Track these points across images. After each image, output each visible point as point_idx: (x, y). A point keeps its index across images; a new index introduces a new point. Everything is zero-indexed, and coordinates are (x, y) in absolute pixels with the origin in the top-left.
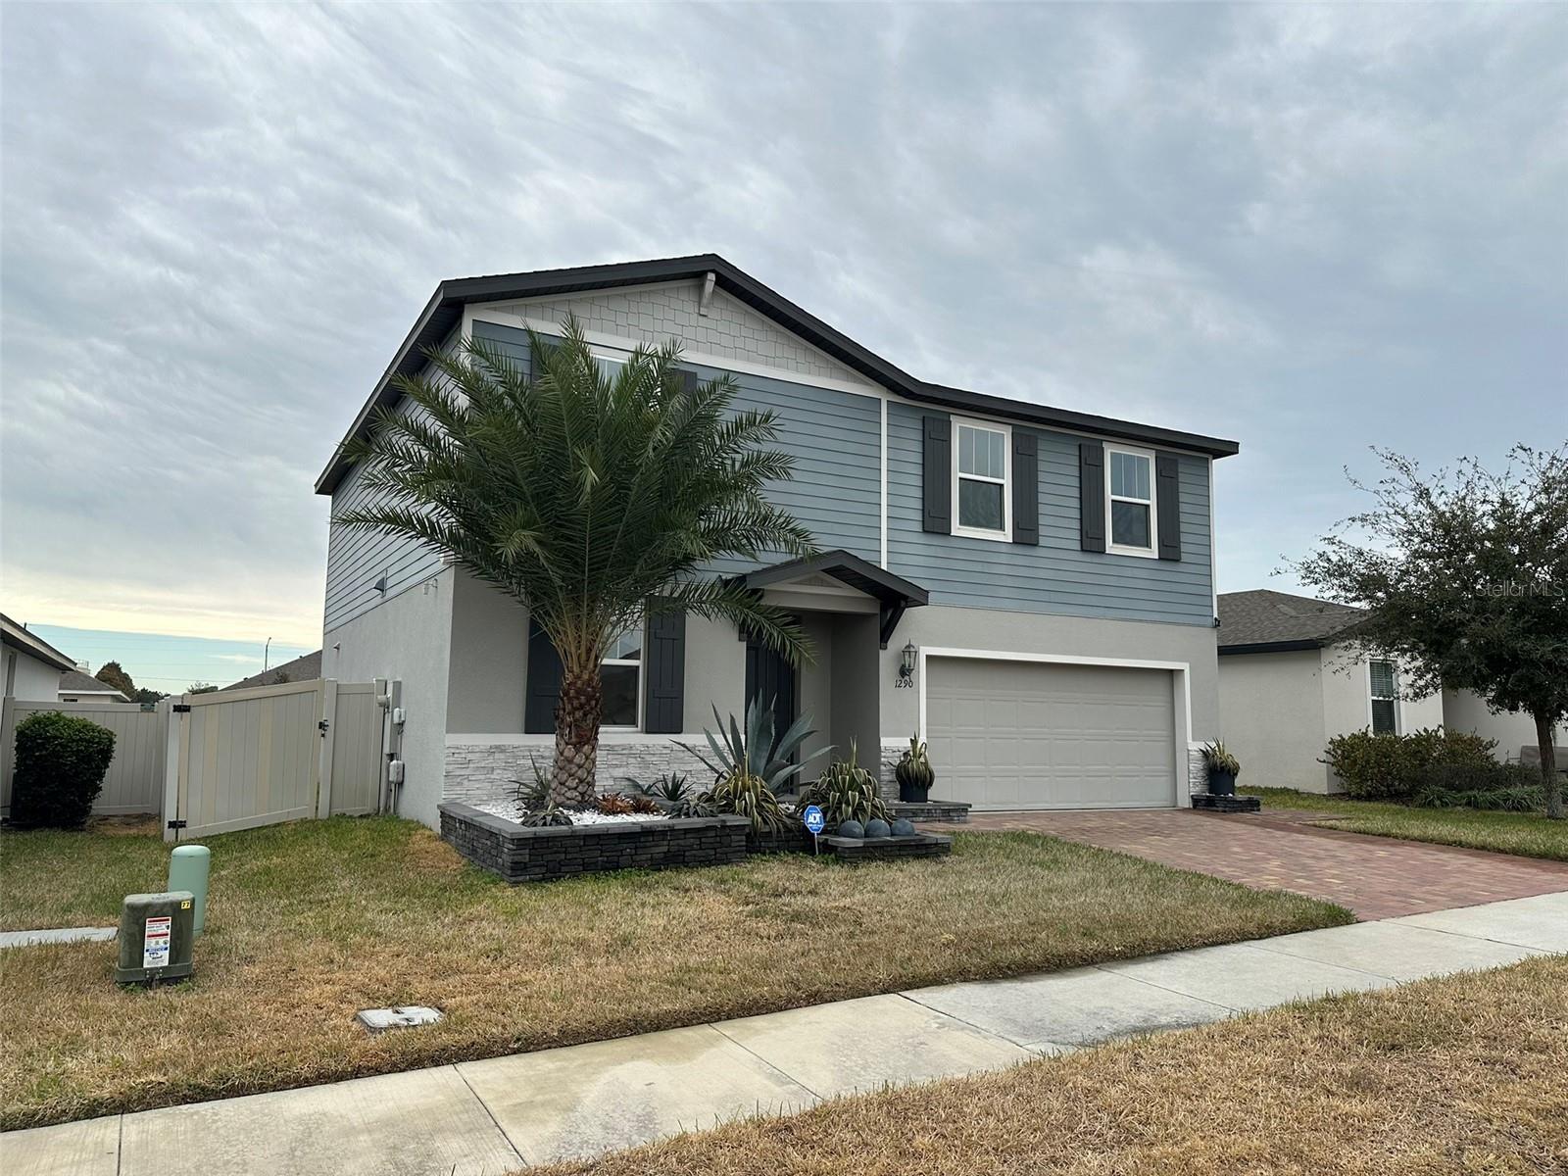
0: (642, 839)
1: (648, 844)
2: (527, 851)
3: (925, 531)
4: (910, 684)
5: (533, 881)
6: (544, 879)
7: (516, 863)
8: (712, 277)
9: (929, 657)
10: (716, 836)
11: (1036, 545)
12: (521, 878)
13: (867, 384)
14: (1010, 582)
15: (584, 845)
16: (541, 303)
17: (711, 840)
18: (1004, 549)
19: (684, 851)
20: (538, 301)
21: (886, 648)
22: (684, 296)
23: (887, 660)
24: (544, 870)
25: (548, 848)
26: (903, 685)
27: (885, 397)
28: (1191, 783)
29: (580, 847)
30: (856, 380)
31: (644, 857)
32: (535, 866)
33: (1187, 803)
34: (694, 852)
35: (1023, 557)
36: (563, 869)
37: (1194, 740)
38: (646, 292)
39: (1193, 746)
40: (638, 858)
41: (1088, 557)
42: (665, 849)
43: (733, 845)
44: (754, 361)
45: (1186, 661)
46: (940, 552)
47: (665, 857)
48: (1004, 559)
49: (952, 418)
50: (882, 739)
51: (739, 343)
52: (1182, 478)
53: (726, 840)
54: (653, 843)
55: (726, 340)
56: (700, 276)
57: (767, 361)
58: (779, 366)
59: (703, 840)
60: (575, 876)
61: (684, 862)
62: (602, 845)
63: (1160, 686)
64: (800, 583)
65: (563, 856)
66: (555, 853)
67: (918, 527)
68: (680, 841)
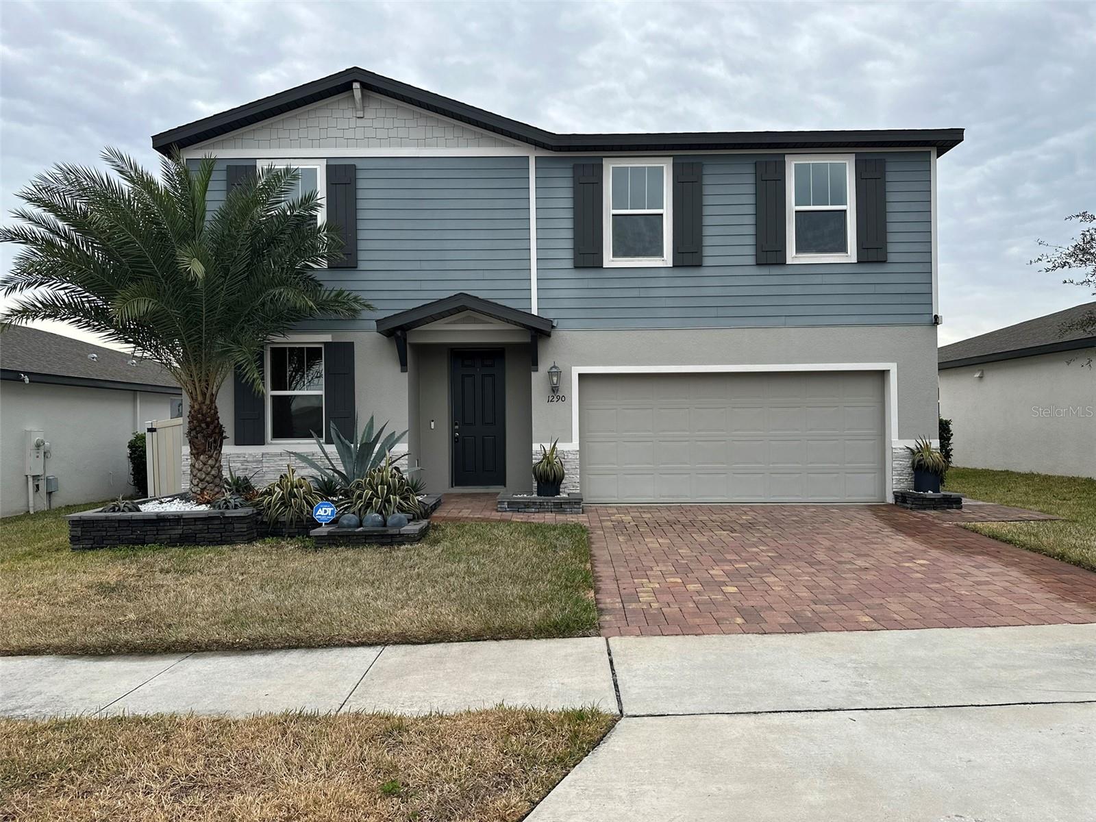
0: (161, 524)
1: (166, 528)
2: (79, 529)
3: (576, 267)
4: (563, 399)
5: (84, 549)
6: (91, 549)
7: (72, 536)
8: (356, 85)
9: (580, 375)
10: (221, 524)
11: (700, 266)
12: (77, 547)
13: (514, 146)
14: (670, 303)
15: (119, 526)
16: (233, 137)
17: (216, 527)
18: (663, 273)
19: (196, 534)
20: (231, 136)
21: (537, 371)
22: (343, 106)
23: (538, 379)
24: (91, 542)
25: (93, 527)
26: (555, 399)
27: (532, 154)
28: (896, 479)
29: (116, 527)
30: (503, 144)
31: (164, 537)
32: (85, 539)
33: (890, 499)
34: (204, 535)
35: (688, 278)
36: (105, 542)
37: (900, 438)
38: (313, 110)
39: (899, 444)
40: (160, 537)
41: (765, 271)
42: (180, 532)
43: (235, 530)
44: (407, 145)
45: (893, 362)
46: (593, 284)
47: (180, 537)
48: (663, 283)
49: (605, 161)
50: (533, 445)
51: (393, 133)
52: (890, 177)
53: (229, 527)
54: (169, 527)
55: (382, 134)
56: (348, 87)
57: (419, 143)
58: (429, 146)
59: (210, 526)
60: (112, 546)
61: (195, 541)
62: (132, 527)
63: (869, 387)
64: (454, 323)
65: (104, 533)
66: (99, 531)
67: (570, 264)
68: (191, 527)
